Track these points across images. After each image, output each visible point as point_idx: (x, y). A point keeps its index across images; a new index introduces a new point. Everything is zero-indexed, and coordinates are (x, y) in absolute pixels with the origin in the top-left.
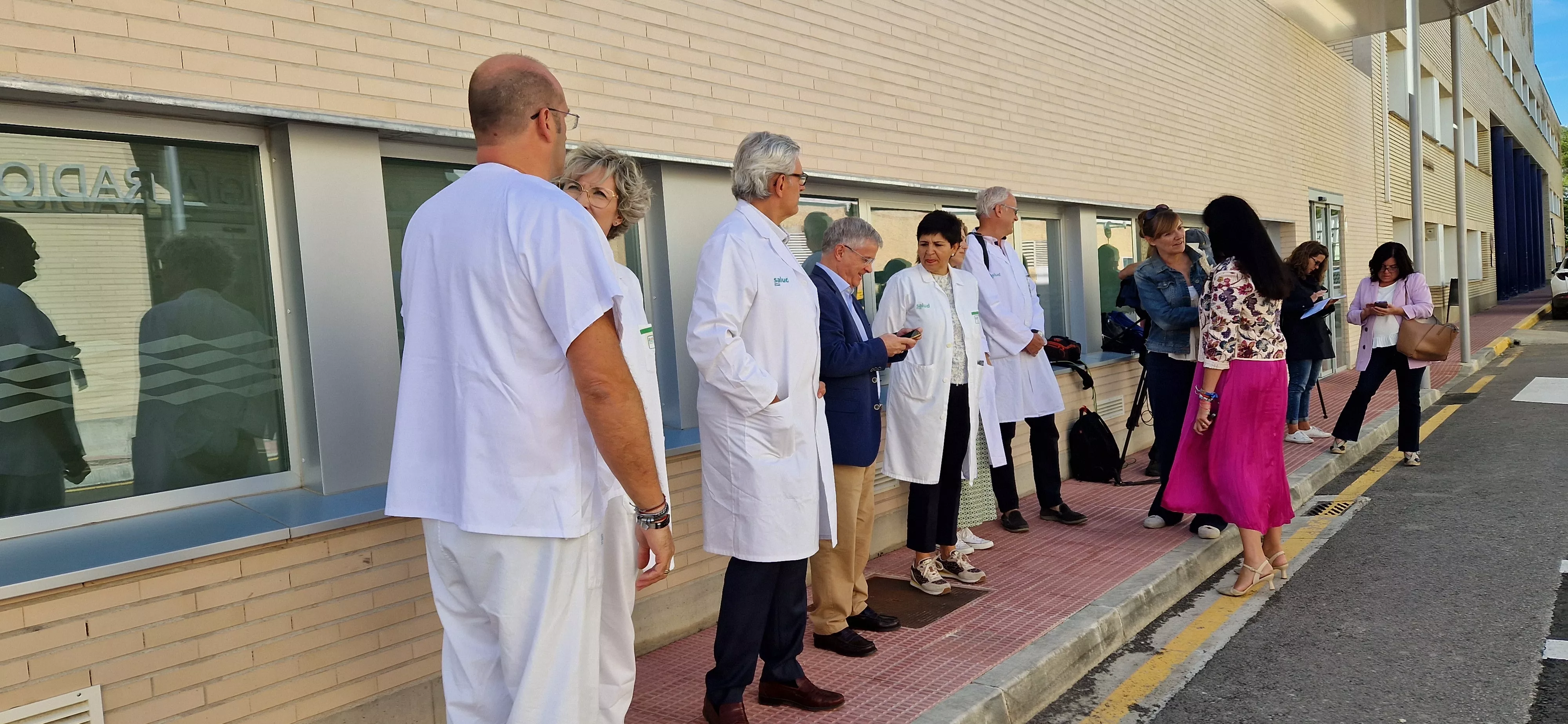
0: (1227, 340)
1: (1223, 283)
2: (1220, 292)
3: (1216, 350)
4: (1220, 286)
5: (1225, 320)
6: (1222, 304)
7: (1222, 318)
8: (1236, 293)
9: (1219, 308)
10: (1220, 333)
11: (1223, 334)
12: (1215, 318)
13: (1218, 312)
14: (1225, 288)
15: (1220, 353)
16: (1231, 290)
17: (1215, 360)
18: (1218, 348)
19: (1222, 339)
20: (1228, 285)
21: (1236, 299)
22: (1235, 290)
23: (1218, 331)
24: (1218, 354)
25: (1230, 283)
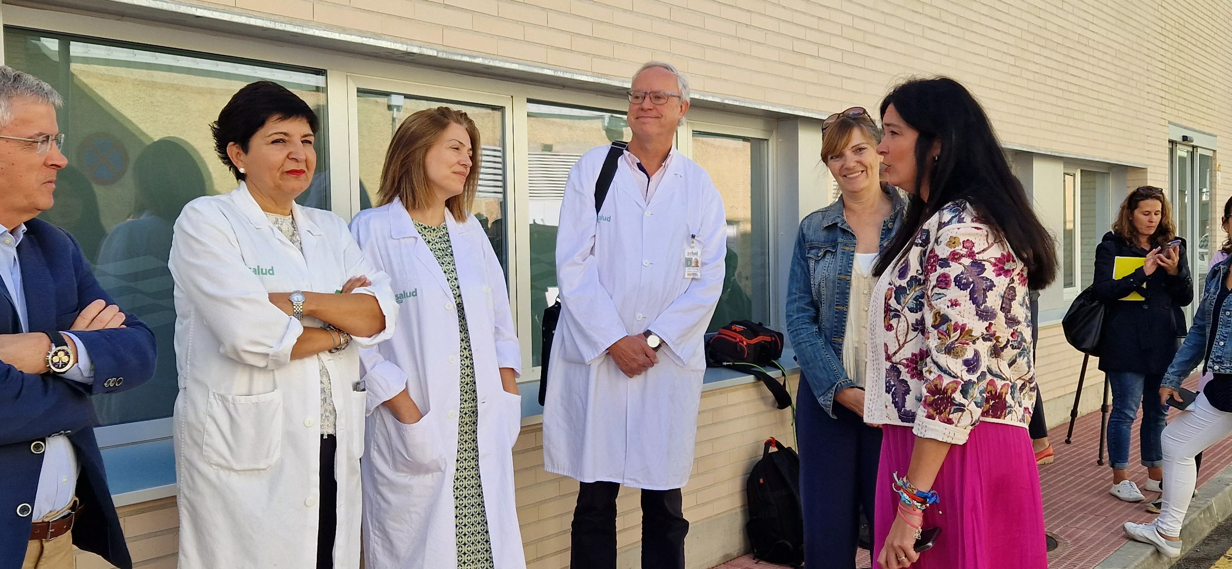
0: (974, 377)
1: (960, 249)
2: (954, 270)
3: (951, 401)
4: (955, 257)
5: (971, 331)
6: (963, 296)
7: (963, 328)
8: (989, 272)
9: (954, 304)
10: (960, 361)
11: (966, 363)
12: (944, 327)
13: (953, 314)
14: (967, 261)
15: (961, 408)
16: (979, 266)
17: (949, 422)
18: (958, 397)
19: (967, 377)
20: (971, 255)
21: (992, 286)
22: (987, 265)
23: (956, 356)
24: (956, 411)
25: (976, 249)
